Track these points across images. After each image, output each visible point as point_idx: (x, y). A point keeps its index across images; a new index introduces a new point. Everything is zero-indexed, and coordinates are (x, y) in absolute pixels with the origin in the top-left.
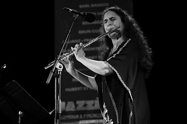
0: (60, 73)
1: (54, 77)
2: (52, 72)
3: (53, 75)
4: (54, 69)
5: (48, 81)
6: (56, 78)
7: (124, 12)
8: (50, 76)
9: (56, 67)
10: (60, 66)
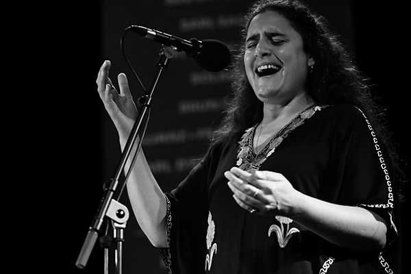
0: (118, 233)
1: (102, 247)
2: (96, 230)
3: (98, 241)
4: (101, 220)
5: (83, 260)
6: (107, 251)
7: (316, 20)
8: (88, 244)
9: (105, 217)
10: (120, 211)
